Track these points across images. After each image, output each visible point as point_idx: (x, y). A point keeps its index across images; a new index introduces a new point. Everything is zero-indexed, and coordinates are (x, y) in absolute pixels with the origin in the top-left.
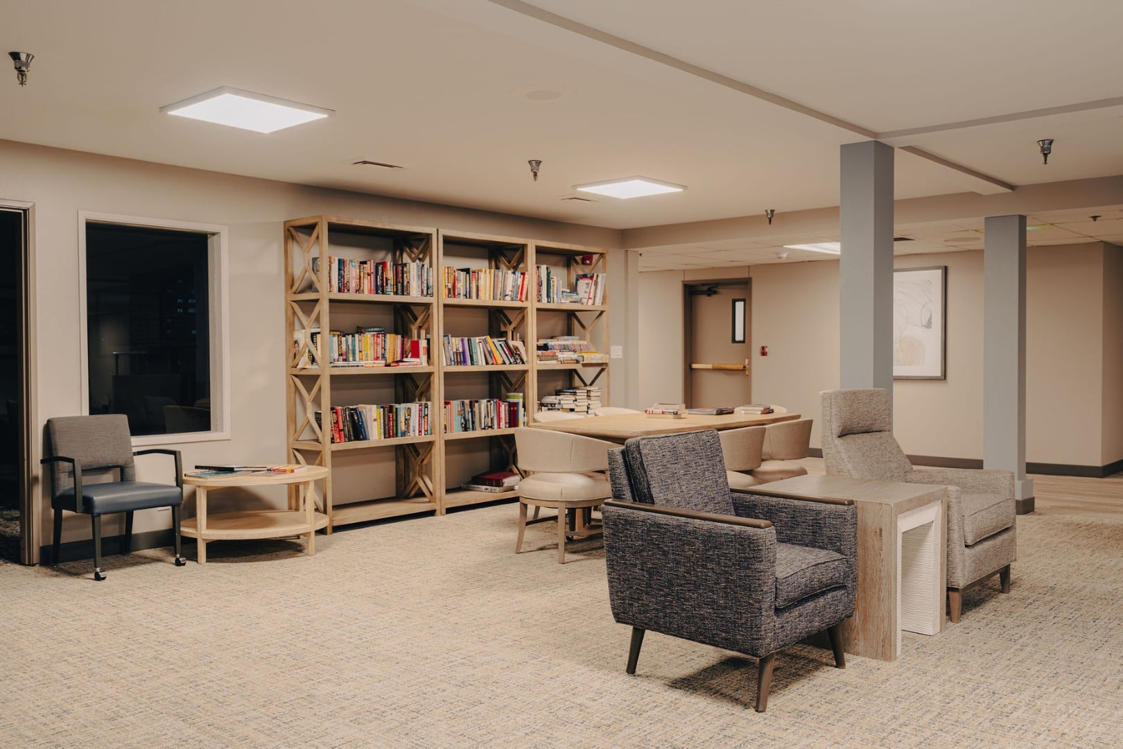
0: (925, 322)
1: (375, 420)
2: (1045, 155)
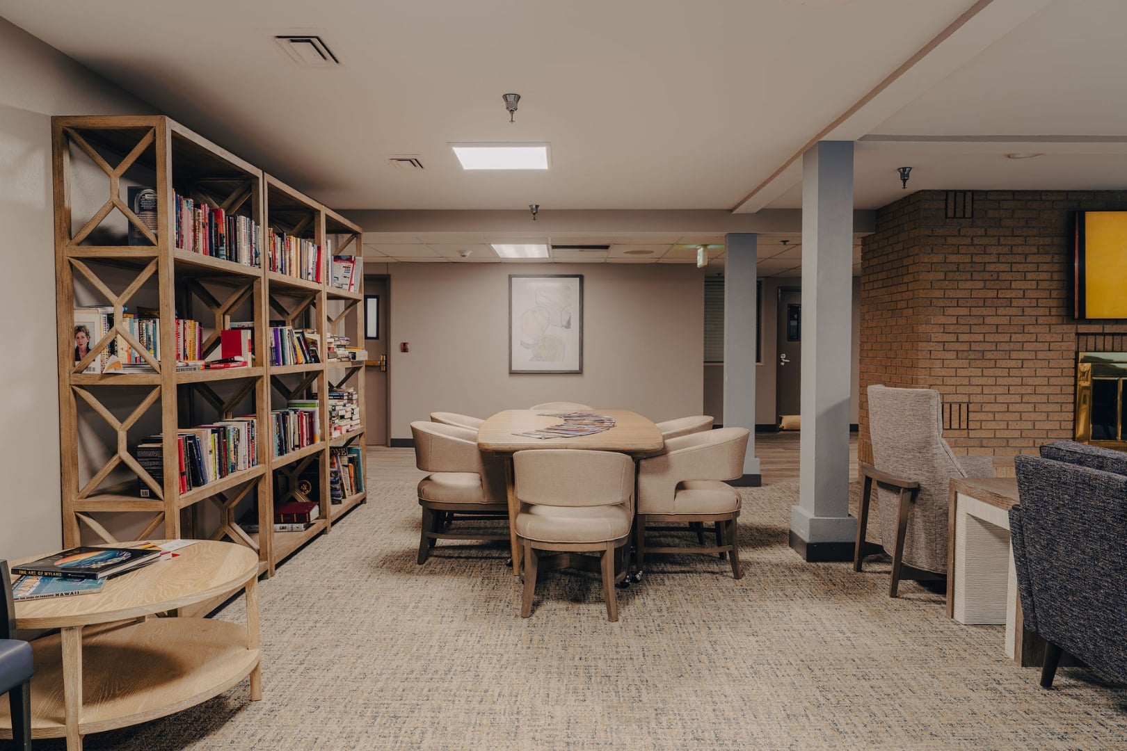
0: (564, 323)
1: (211, 452)
2: (904, 181)
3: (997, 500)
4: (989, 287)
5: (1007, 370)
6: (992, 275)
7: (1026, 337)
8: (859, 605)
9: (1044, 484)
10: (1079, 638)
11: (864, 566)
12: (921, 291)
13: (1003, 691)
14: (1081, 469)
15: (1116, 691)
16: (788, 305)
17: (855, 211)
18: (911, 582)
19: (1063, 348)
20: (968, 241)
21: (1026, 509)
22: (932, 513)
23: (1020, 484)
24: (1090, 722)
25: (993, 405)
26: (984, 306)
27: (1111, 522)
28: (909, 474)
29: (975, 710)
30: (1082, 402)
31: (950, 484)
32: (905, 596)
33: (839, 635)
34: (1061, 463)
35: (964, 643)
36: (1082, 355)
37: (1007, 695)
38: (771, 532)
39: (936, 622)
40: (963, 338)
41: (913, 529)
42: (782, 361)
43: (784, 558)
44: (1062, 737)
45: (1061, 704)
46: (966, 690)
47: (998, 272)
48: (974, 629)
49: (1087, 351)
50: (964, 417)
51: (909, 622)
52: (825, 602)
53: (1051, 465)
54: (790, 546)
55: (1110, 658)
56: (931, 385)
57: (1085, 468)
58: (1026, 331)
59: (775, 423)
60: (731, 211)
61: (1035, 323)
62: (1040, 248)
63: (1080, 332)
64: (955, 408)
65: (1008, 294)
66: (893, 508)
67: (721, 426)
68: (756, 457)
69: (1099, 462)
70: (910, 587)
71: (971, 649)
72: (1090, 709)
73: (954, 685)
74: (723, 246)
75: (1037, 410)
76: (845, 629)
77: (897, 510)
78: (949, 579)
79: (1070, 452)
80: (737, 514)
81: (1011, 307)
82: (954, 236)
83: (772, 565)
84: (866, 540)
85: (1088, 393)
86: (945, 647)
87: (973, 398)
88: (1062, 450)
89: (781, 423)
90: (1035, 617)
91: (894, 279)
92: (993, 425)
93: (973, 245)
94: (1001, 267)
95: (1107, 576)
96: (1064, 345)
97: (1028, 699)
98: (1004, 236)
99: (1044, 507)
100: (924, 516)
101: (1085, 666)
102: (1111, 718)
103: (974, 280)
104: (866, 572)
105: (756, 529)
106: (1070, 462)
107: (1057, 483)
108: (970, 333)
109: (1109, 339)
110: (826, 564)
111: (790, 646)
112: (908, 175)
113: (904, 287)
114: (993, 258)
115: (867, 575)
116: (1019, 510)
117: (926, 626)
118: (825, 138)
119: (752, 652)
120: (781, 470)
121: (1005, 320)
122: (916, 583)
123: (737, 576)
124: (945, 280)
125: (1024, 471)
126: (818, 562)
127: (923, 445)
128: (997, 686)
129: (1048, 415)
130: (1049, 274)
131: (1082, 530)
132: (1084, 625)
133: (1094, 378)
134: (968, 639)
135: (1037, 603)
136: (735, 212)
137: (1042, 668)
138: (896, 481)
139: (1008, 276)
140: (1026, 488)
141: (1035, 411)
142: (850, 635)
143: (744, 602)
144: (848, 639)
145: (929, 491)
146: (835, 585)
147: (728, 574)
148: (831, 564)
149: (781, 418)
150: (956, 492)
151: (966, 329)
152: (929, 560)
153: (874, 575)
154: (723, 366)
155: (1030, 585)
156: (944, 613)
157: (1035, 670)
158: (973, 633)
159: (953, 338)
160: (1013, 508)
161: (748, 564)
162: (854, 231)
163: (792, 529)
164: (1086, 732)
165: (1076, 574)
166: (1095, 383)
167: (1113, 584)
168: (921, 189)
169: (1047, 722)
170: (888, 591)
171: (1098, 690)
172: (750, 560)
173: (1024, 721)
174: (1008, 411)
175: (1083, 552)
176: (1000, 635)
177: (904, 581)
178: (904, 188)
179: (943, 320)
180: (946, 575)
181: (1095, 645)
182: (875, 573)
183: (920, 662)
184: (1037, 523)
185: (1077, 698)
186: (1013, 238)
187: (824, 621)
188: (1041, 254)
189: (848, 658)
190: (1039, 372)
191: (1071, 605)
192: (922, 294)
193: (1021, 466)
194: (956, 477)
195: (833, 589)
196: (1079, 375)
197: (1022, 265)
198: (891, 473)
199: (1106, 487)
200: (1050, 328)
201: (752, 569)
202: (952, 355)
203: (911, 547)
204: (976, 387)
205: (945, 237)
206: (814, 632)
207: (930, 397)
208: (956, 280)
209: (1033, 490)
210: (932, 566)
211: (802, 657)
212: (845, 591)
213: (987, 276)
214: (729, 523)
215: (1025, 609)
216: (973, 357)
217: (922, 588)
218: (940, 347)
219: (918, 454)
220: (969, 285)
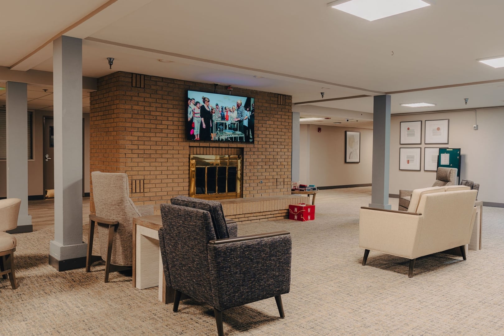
2: (111, 65)
3: (153, 226)
4: (152, 123)
5: (161, 163)
6: (153, 117)
7: (169, 148)
8: (88, 290)
9: (172, 217)
10: (188, 286)
11: (92, 269)
12: (121, 123)
13: (157, 318)
14: (187, 208)
15: (203, 306)
16: (50, 126)
17: (83, 77)
18: (116, 273)
19: (184, 153)
20: (142, 100)
21: (165, 229)
22: (125, 236)
23: (163, 218)
24: (193, 323)
25: (155, 180)
26: (150, 132)
27: (198, 231)
28: (113, 217)
29: (144, 331)
30: (192, 177)
31: (133, 220)
32: (112, 281)
33: (76, 309)
34: (179, 206)
35: (140, 299)
36: (192, 156)
37: (159, 319)
38: (37, 257)
39: (127, 291)
40: (141, 147)
41: (116, 245)
42: (46, 159)
43: (45, 271)
44: (181, 333)
45: (181, 318)
46: (141, 322)
47: (156, 116)
48: (145, 291)
49: (193, 154)
50: (142, 187)
51: (114, 294)
52: (69, 292)
53: (175, 208)
54: (49, 264)
55: (199, 292)
56: (126, 171)
57: (188, 208)
58: (169, 145)
59: (43, 194)
60: (9, 68)
61: (172, 141)
62: (174, 106)
63: (190, 145)
64: (138, 182)
65: (161, 127)
66: (106, 236)
67: (6, 198)
68: (29, 215)
69: (193, 204)
70: (116, 275)
71: (144, 301)
72: (192, 317)
73: (135, 321)
74: (5, 89)
75: (174, 182)
76: (80, 305)
77: (108, 236)
78: (133, 268)
79: (183, 201)
80: (14, 250)
81: (162, 133)
82: (136, 96)
83: (38, 277)
84: (92, 255)
85: (194, 173)
86: (131, 303)
87: (146, 178)
88: (179, 200)
89: (46, 194)
90: (170, 280)
91: (107, 116)
92: (155, 190)
93: (145, 102)
94: (158, 114)
95: (197, 255)
96: (184, 152)
97: (168, 319)
98: (158, 99)
99: (172, 227)
100: (121, 238)
101: (190, 298)
102: (200, 319)
103: (146, 119)
104: (92, 272)
105: (29, 257)
106: (183, 205)
107: (177, 216)
108: (144, 145)
109: (202, 149)
110: (70, 271)
111: (47, 322)
112: (112, 62)
113: (112, 120)
114: (154, 109)
115: (93, 273)
116: (162, 230)
117: (122, 294)
118: (65, 34)
119: (22, 331)
120: (46, 221)
121: (159, 139)
122: (118, 273)
123: (14, 287)
124: (132, 118)
125: (164, 211)
126: (66, 270)
127: (120, 201)
128: (154, 316)
129: (178, 184)
130: (178, 118)
131: (187, 236)
132: (189, 280)
133: (196, 167)
134: (142, 297)
135: (171, 273)
136: (12, 69)
137: (173, 303)
138: (106, 221)
139: (161, 118)
140: (165, 219)
141: (173, 182)
142: (82, 307)
143: (18, 302)
144: (81, 310)
145: (123, 225)
146: (75, 282)
147: (9, 287)
148: (73, 271)
149: (46, 192)
150: (136, 224)
151: (142, 143)
152: (124, 260)
153: (97, 272)
154: (6, 162)
155: (168, 265)
156: (131, 285)
157: (171, 305)
158: (144, 293)
159: (136, 147)
160: (160, 229)
161: (22, 279)
162: (83, 88)
163: (50, 255)
164: (190, 328)
165: (186, 257)
166: (197, 168)
167: (199, 259)
168: (120, 70)
169: (175, 328)
170: (104, 280)
171: (196, 307)
172: (24, 276)
173: (166, 330)
174: (162, 183)
175: (188, 246)
176: (156, 291)
177: (112, 273)
178: (111, 68)
179: (131, 138)
180: (132, 266)
181: (193, 288)
182: (97, 271)
183: (119, 314)
184: (170, 236)
185: (188, 313)
186: (163, 100)
187: (68, 303)
188: (174, 109)
189: (81, 321)
190: (175, 164)
191: (184, 272)
192: (121, 124)
193: (163, 209)
194: (136, 217)
195: (74, 284)
196: (191, 165)
197: (167, 113)
198: (105, 218)
199: (196, 216)
200: (178, 143)
201: (25, 282)
202: (136, 156)
203: (115, 255)
204: (147, 172)
205: (132, 96)
206: (62, 310)
207: (122, 177)
208: (137, 118)
209: (168, 220)
210: (125, 263)
211: (54, 326)
212: (81, 284)
213: (151, 117)
214: (8, 256)
215: (166, 277)
216: (145, 157)
217: (121, 275)
218: (130, 152)
219: (117, 207)
220: (143, 121)
